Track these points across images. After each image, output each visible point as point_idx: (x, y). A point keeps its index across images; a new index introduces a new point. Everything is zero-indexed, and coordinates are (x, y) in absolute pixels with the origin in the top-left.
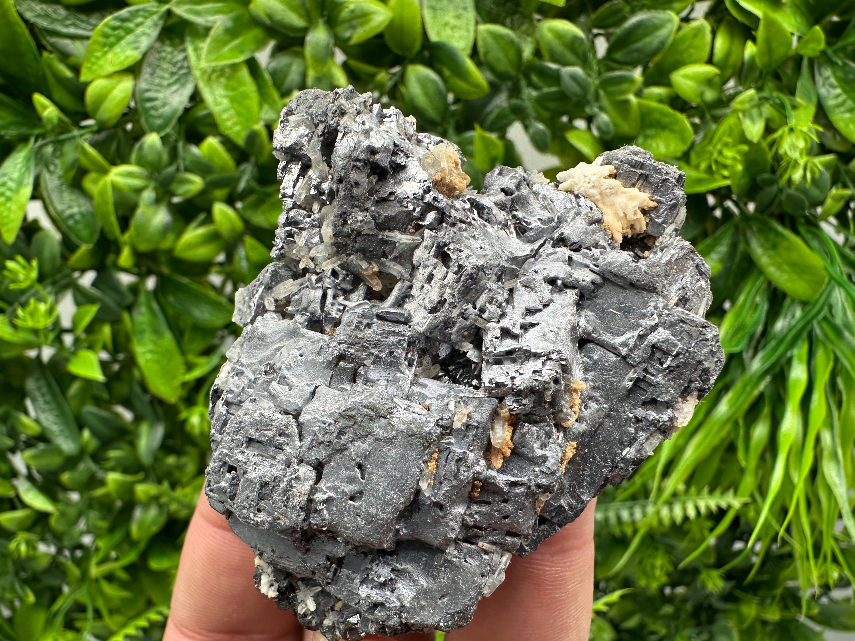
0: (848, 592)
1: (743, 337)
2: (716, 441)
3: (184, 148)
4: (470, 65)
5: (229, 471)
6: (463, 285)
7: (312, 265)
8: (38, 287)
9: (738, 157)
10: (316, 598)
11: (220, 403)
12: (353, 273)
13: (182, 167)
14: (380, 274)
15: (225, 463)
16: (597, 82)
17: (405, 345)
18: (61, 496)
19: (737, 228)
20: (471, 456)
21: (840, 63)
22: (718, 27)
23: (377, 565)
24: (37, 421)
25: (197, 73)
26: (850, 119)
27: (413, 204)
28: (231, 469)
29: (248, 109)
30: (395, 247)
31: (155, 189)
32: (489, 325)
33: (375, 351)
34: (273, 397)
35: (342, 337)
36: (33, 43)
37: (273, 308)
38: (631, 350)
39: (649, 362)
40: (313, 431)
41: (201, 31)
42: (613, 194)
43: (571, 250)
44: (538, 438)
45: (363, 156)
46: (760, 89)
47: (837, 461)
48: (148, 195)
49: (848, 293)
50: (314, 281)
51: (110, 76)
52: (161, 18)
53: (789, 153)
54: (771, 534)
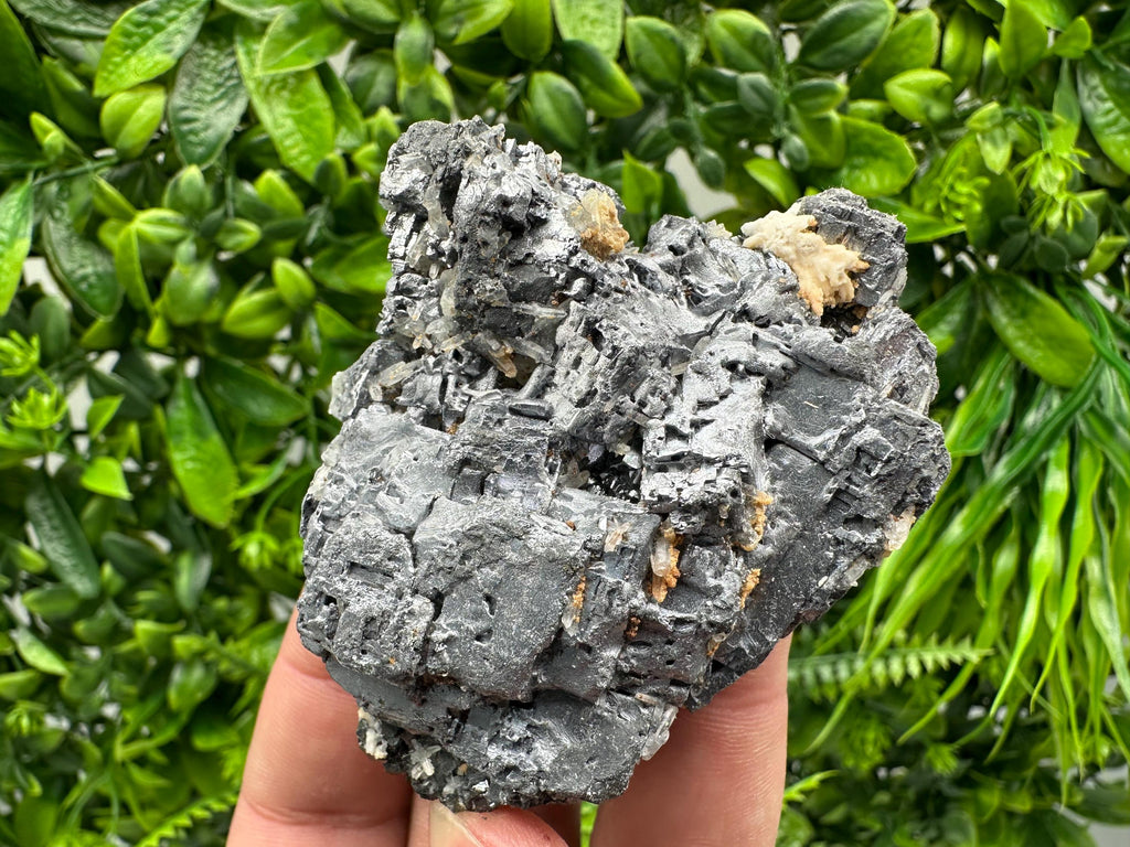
0: (1122, 773)
1: (983, 434)
2: (947, 574)
3: (234, 185)
4: (617, 72)
5: (327, 604)
6: (618, 372)
7: (429, 345)
8: (41, 374)
9: (976, 193)
10: (434, 759)
11: (314, 517)
12: (480, 355)
13: (231, 212)
14: (515, 357)
15: (321, 593)
16: (787, 94)
17: (545, 447)
18: (75, 652)
19: (973, 289)
20: (627, 586)
21: (1112, 67)
22: (948, 21)
23: (510, 720)
24: (42, 553)
25: (251, 85)
26: (1125, 142)
27: (556, 268)
28: (329, 600)
29: (319, 132)
30: (533, 323)
31: (196, 241)
32: (651, 422)
33: (508, 455)
34: (380, 511)
35: (467, 437)
36: (29, 45)
37: (379, 398)
38: (830, 454)
39: (853, 470)
40: (430, 555)
41: (257, 28)
42: (811, 253)
43: (756, 325)
44: (711, 563)
45: (492, 209)
46: (1004, 103)
47: (1109, 600)
48: (186, 249)
49: (1121, 374)
50: (431, 365)
51: (133, 89)
52: (201, 10)
53: (1044, 188)
54: (1021, 696)
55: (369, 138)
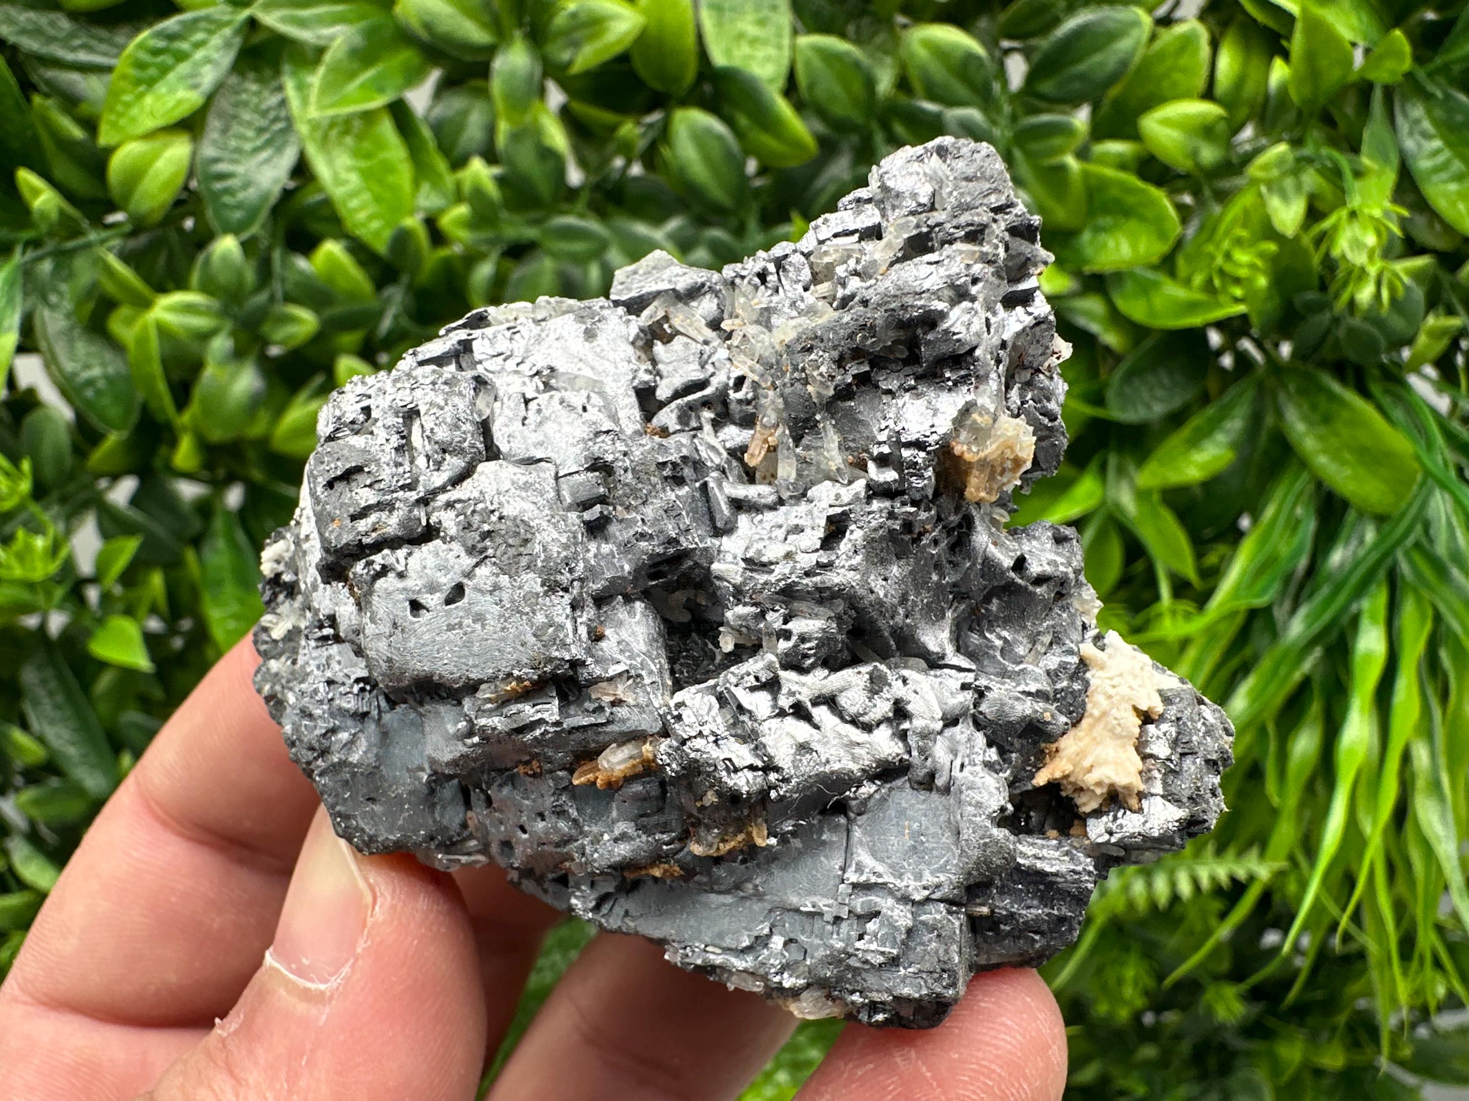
0: (1461, 1018)
1: (1273, 579)
3: (283, 261)
4: (784, 108)
8: (34, 508)
9: (1259, 263)
13: (279, 295)
16: (1009, 134)
19: (1260, 387)
21: (1439, 94)
22: (1222, 34)
24: (41, 740)
25: (303, 129)
26: (1458, 192)
29: (395, 189)
31: (233, 334)
36: (12, 81)
41: (310, 54)
46: (1297, 143)
47: (1441, 798)
48: (221, 344)
49: (1457, 501)
51: (149, 136)
52: (238, 32)
53: (1349, 256)
54: (1326, 922)
55: (459, 197)
